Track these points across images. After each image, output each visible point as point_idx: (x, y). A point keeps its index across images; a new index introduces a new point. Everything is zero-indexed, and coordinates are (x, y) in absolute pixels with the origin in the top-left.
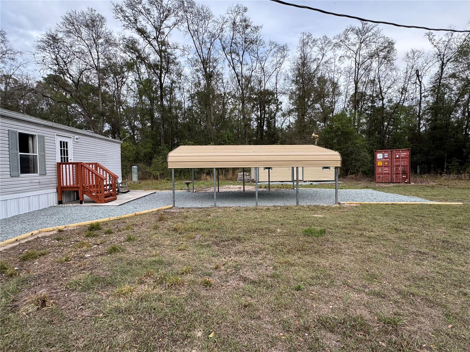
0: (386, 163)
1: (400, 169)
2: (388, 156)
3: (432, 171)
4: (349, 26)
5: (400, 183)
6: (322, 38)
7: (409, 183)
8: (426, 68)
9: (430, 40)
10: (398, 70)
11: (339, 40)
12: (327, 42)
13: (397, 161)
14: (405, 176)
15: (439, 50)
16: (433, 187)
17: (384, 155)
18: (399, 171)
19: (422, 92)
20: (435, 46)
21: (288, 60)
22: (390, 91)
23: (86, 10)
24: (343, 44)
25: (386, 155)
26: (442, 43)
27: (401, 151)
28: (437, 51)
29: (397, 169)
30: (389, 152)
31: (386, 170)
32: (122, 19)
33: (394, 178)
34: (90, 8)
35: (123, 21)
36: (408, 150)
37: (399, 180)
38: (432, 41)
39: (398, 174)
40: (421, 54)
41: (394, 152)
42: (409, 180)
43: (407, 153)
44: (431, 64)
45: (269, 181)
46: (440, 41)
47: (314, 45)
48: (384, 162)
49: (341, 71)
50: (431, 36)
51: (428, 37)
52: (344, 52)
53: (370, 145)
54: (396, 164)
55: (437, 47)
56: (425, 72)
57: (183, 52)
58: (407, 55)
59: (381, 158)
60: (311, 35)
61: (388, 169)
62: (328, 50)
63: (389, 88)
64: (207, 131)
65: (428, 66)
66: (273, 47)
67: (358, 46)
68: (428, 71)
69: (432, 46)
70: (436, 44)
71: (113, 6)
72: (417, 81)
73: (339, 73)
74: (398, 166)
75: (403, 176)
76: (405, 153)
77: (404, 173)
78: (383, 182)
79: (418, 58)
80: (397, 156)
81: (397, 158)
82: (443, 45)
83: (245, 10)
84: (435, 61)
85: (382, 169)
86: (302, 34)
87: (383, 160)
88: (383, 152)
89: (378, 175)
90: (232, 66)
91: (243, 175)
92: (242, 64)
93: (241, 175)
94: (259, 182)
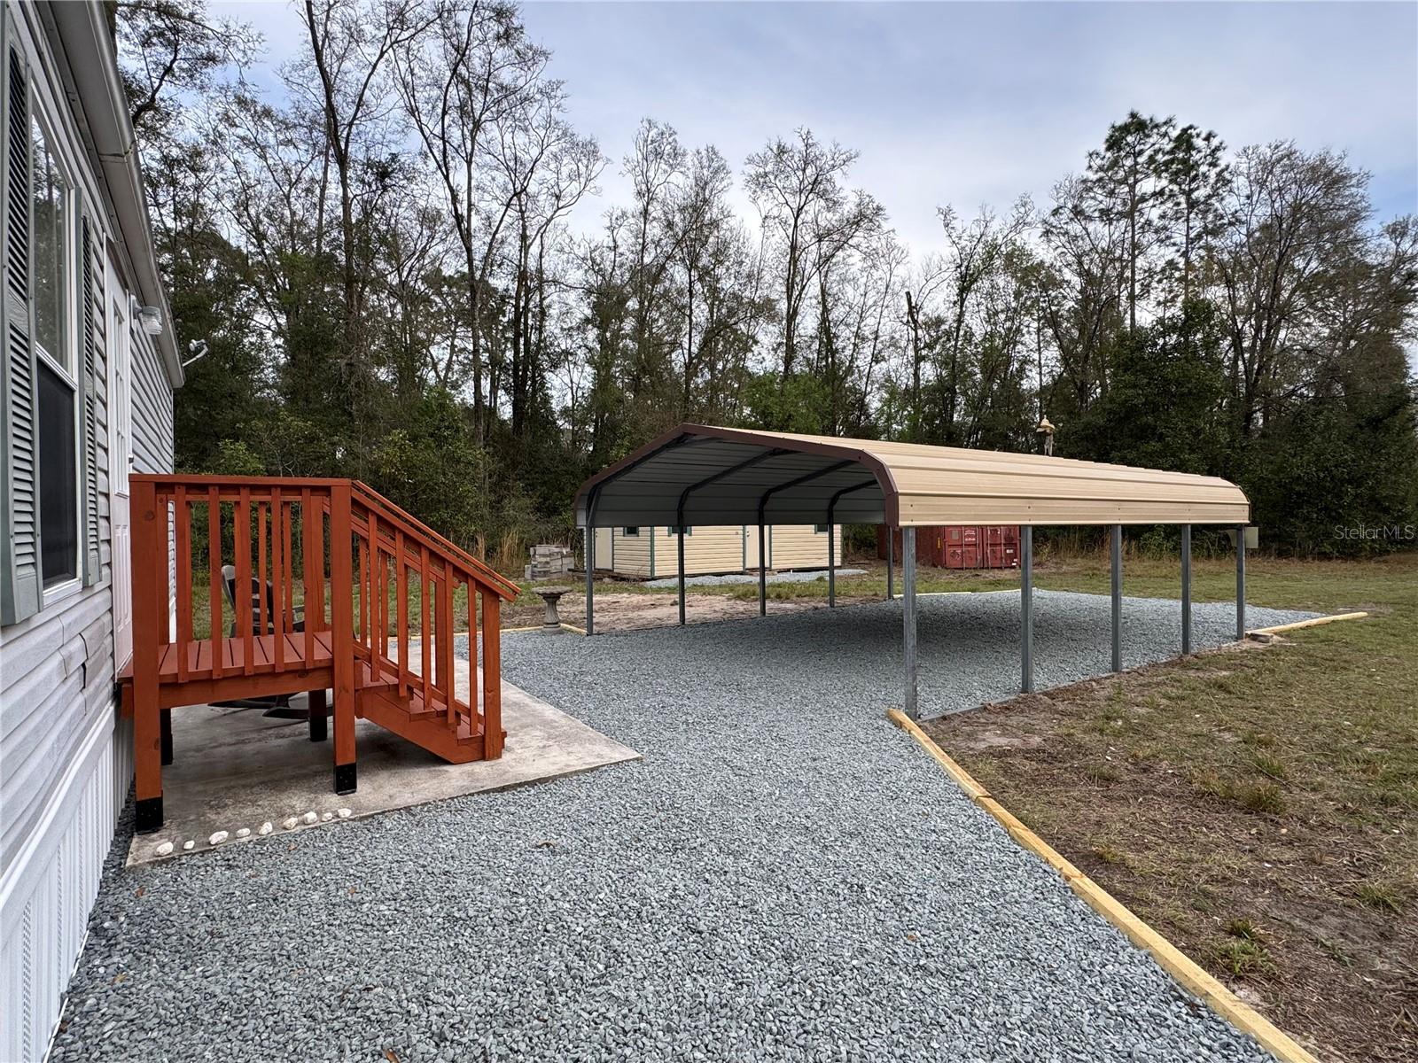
5: (1002, 568)
14: (1013, 550)
18: (999, 536)
29: (994, 532)
31: (969, 536)
37: (998, 561)
39: (997, 544)
45: (682, 575)
75: (1009, 551)
77: (1010, 541)
78: (965, 565)
89: (952, 549)
90: (440, 158)
91: (550, 555)
92: (469, 163)
93: (544, 556)
94: (654, 579)
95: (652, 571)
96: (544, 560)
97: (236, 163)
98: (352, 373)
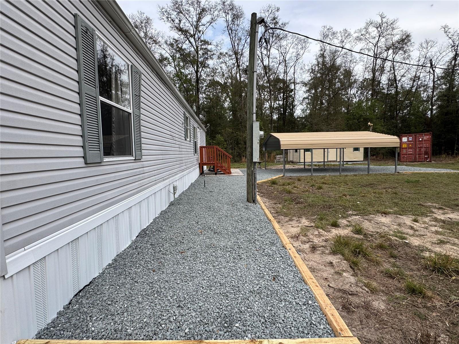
0: (410, 146)
1: (423, 150)
2: (412, 139)
3: (443, 152)
4: (369, 20)
5: (422, 162)
6: (343, 32)
7: (431, 161)
8: (440, 58)
9: (446, 32)
10: (412, 59)
11: (360, 34)
12: (346, 35)
13: (420, 144)
14: (427, 156)
15: (453, 42)
16: (453, 164)
17: (409, 138)
18: (422, 152)
19: (435, 80)
20: (450, 38)
21: (308, 51)
22: (403, 79)
23: (135, 13)
24: (363, 38)
25: (411, 139)
26: (456, 35)
27: (423, 135)
28: (452, 43)
29: (420, 150)
30: (413, 136)
31: (410, 151)
32: (166, 20)
33: (417, 157)
34: (139, 11)
35: (166, 22)
36: (430, 134)
37: (421, 159)
38: (448, 34)
39: (421, 154)
40: (434, 43)
41: (418, 136)
42: (431, 160)
43: (429, 136)
44: (444, 53)
45: (305, 162)
46: (454, 33)
47: (333, 38)
48: (408, 145)
49: (357, 61)
50: (446, 29)
51: (443, 29)
52: (364, 44)
53: (388, 130)
54: (419, 146)
55: (452, 39)
56: (438, 61)
57: (216, 48)
58: (421, 45)
59: (406, 141)
60: (332, 28)
61: (411, 150)
62: (348, 42)
63: (403, 76)
64: (242, 120)
65: (441, 56)
66: (295, 40)
67: (377, 39)
68: (441, 60)
69: (447, 38)
70: (451, 37)
71: (159, 9)
72: (431, 70)
73: (355, 62)
74: (421, 148)
75: (425, 156)
76: (427, 137)
77: (426, 153)
78: (408, 161)
79: (431, 47)
80: (421, 139)
81: (420, 141)
82: (458, 37)
83: (278, 10)
84: (449, 51)
85: (406, 151)
86: (323, 28)
87: (407, 142)
88: (408, 136)
89: (403, 156)
90: (261, 59)
91: (280, 157)
92: (269, 58)
93: (279, 158)
94: (300, 163)
95: (300, 161)
96: (278, 158)
97: (221, 67)
98: (241, 117)
